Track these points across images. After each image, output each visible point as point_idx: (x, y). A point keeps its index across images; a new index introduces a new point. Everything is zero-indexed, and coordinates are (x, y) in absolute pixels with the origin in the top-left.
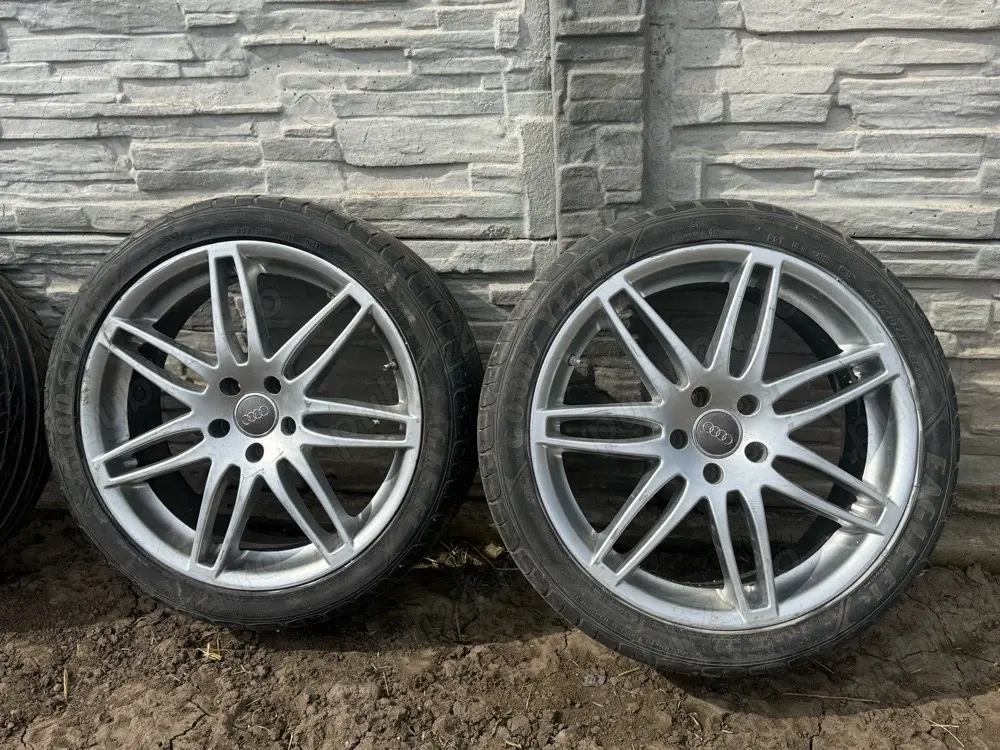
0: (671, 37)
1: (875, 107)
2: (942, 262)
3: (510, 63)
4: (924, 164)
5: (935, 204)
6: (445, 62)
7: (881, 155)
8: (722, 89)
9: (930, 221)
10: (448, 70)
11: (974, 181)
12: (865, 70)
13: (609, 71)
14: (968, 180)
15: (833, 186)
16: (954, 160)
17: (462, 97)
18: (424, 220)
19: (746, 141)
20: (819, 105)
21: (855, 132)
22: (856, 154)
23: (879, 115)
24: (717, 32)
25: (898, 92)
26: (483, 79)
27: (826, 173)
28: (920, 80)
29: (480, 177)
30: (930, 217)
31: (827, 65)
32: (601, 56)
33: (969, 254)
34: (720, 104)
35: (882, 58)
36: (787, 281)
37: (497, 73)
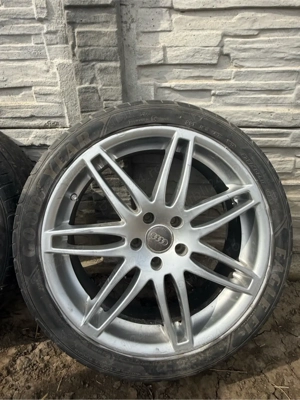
0: (133, 12)
1: (243, 55)
2: (274, 139)
3: (45, 27)
4: (266, 87)
5: (271, 109)
6: (9, 27)
7: (245, 83)
8: (162, 44)
9: (269, 118)
10: (12, 32)
11: (291, 96)
12: (238, 33)
13: (98, 30)
14: (288, 96)
15: (220, 100)
16: (282, 85)
17: (22, 48)
18: (13, 118)
19: (177, 75)
20: (214, 53)
21: (231, 70)
22: (232, 82)
23: (245, 59)
24: (158, 10)
25: (255, 46)
26: (32, 38)
27: (217, 92)
28: (267, 38)
29: (39, 95)
30: (268, 116)
31: (217, 29)
32: (92, 21)
33: (287, 135)
34: (161, 53)
35: (247, 26)
36: (198, 149)
37: (40, 34)
